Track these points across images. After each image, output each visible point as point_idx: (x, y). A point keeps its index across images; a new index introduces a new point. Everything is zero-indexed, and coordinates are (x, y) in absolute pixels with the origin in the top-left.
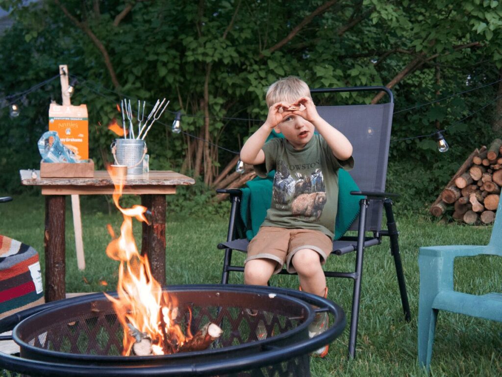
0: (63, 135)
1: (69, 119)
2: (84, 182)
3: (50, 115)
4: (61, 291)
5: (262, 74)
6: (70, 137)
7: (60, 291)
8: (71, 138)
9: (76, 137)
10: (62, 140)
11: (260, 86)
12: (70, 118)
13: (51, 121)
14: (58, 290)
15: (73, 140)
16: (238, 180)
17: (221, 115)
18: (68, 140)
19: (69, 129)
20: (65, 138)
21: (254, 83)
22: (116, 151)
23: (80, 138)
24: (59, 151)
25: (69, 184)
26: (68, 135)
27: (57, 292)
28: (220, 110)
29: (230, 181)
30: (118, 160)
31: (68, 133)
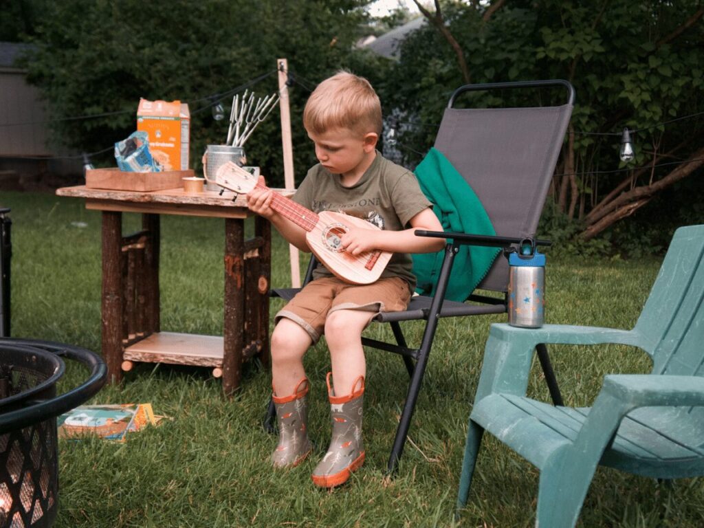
0: (153, 139)
1: (158, 118)
2: (124, 197)
3: (139, 114)
4: (113, 328)
5: (641, 75)
6: (161, 140)
7: (111, 328)
8: (162, 142)
9: (167, 141)
10: (152, 144)
11: (638, 90)
12: (160, 117)
13: (140, 120)
14: (109, 326)
15: (163, 145)
16: (612, 213)
17: (589, 129)
18: (158, 144)
19: (159, 131)
20: (154, 142)
21: (628, 86)
22: (207, 159)
23: (171, 142)
24: (145, 159)
25: (107, 197)
26: (158, 139)
27: (107, 330)
28: (588, 123)
29: (603, 214)
30: (207, 172)
31: (158, 136)
